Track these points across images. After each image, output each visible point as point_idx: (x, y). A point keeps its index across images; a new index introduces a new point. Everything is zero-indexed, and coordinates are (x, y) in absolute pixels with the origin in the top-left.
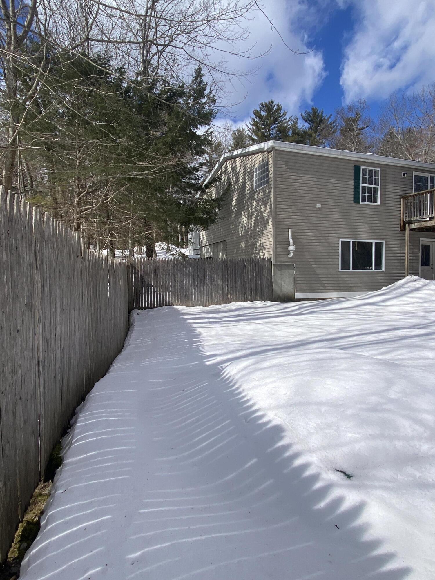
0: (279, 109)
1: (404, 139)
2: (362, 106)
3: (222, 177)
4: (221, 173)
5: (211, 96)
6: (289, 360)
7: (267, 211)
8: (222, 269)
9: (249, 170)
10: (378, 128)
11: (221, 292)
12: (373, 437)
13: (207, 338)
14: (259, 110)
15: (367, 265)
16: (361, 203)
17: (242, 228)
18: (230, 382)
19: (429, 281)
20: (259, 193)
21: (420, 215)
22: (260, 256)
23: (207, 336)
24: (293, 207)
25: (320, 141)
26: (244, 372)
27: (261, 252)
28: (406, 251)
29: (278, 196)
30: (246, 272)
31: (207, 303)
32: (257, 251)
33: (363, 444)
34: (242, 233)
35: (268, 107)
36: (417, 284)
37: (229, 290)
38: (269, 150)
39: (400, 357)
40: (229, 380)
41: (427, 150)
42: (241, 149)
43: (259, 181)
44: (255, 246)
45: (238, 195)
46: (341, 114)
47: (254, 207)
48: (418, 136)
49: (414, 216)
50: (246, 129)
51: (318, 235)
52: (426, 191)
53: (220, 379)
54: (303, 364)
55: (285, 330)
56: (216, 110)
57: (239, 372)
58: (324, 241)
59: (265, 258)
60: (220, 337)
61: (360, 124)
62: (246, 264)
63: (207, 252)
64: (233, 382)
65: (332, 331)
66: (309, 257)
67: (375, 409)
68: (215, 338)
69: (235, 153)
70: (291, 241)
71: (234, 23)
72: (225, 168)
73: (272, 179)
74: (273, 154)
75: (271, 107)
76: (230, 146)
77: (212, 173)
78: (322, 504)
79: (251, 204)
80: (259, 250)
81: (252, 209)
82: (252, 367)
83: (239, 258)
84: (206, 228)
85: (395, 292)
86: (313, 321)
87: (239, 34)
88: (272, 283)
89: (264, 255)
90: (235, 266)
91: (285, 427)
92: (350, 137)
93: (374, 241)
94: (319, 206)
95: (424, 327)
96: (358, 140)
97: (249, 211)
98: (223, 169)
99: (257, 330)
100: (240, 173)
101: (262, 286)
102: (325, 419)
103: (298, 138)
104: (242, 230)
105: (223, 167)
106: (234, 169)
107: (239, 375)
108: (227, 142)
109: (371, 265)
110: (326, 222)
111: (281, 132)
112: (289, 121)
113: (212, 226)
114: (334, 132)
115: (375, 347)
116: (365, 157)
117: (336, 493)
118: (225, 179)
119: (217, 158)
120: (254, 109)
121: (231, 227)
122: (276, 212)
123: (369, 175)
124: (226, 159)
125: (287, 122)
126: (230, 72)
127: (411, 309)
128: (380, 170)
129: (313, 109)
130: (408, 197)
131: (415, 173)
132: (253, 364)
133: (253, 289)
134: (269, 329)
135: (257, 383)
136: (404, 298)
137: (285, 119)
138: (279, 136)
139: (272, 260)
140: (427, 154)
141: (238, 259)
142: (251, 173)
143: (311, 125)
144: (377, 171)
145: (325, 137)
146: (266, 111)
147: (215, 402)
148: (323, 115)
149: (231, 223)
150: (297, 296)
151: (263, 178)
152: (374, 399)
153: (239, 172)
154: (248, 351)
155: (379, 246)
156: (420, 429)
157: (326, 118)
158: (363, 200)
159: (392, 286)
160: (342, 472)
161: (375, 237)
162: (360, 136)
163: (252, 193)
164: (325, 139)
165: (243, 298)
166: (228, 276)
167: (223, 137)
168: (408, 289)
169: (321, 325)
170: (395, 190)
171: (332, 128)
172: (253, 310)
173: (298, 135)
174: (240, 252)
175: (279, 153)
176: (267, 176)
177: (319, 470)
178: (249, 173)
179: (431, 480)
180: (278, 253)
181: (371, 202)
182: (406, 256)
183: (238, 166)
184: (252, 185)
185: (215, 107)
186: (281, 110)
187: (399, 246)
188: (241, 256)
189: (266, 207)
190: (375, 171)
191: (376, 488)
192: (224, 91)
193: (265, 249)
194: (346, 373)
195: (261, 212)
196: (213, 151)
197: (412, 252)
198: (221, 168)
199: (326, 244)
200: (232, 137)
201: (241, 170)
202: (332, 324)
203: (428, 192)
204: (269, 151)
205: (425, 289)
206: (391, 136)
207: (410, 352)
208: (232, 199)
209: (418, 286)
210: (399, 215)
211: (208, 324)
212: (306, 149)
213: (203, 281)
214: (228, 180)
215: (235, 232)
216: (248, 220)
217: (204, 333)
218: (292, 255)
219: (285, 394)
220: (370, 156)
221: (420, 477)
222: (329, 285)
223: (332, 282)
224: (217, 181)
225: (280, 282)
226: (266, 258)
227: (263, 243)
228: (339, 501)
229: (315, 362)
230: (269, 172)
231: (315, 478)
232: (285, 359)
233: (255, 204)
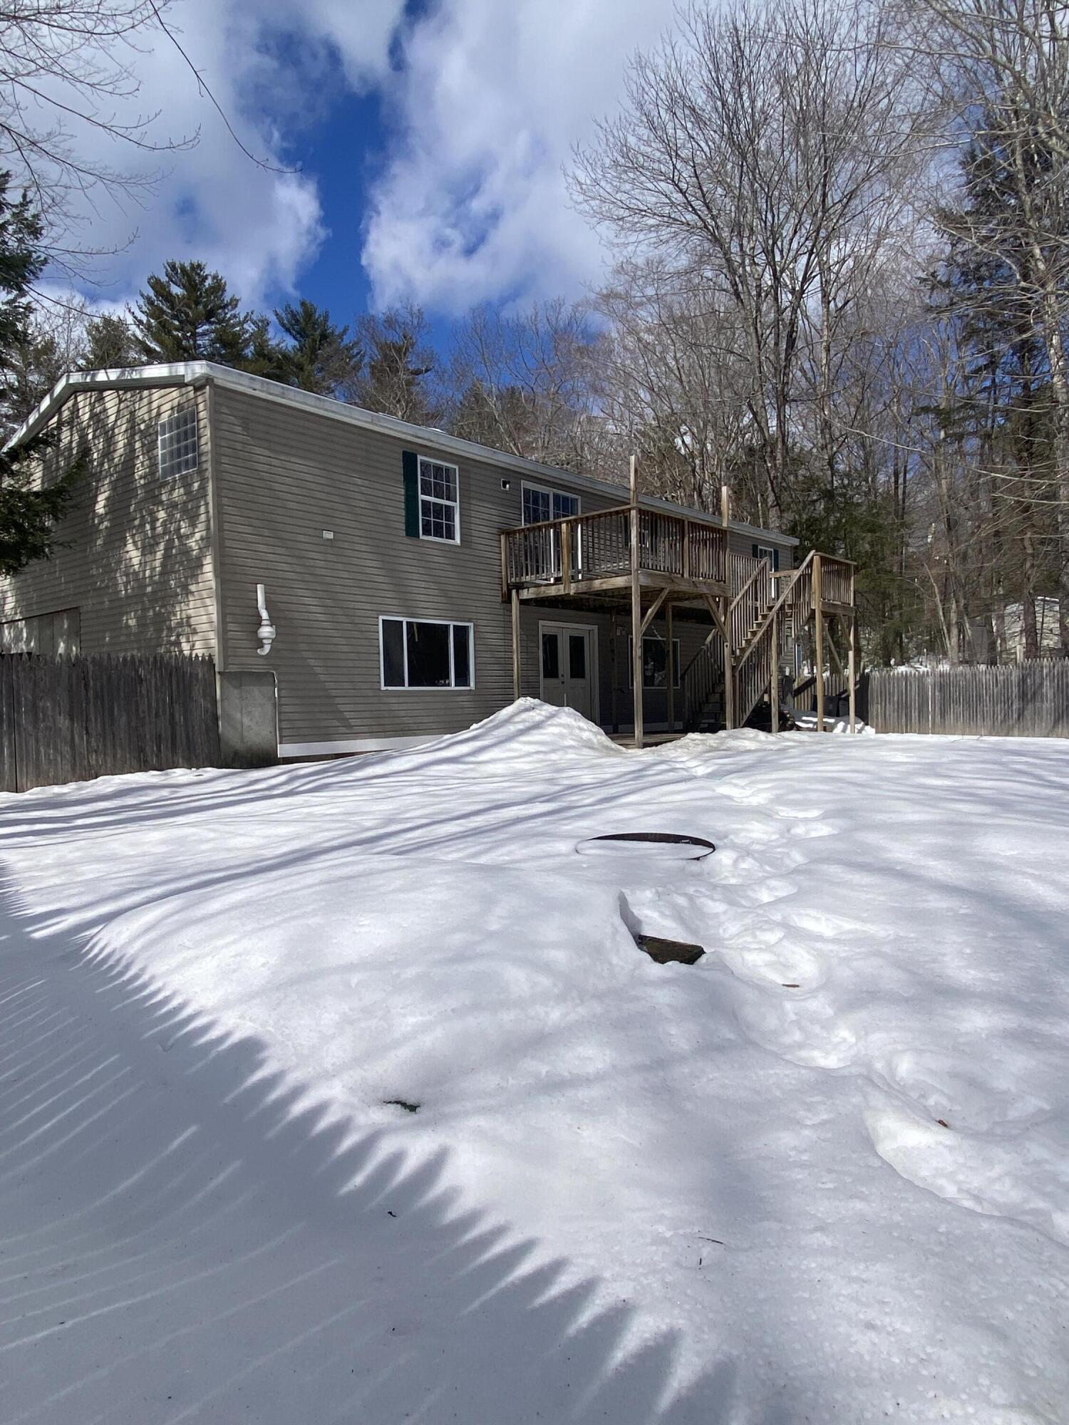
0: (219, 287)
1: (503, 410)
2: (415, 321)
3: (63, 436)
4: (60, 424)
5: (28, 215)
6: (270, 890)
7: (197, 536)
8: (71, 685)
9: (142, 427)
10: (450, 376)
11: (67, 748)
12: (458, 1012)
13: (27, 875)
14: (164, 279)
15: (438, 676)
16: (422, 537)
17: (127, 575)
18: (112, 967)
19: (557, 708)
20: (173, 489)
21: (538, 573)
22: (181, 651)
23: (29, 869)
24: (266, 532)
25: (325, 384)
26: (153, 935)
27: (183, 639)
28: (515, 646)
29: (225, 501)
30: (144, 692)
31: (23, 781)
32: (173, 638)
33: (439, 1032)
34: (126, 590)
35: (191, 276)
36: (536, 716)
37: (94, 744)
38: (197, 384)
39: (507, 858)
40: (111, 962)
41: (546, 440)
42: (119, 370)
43: (172, 457)
44: (168, 623)
45: (114, 489)
46: (371, 331)
47: (158, 524)
48: (529, 408)
49: (527, 574)
50: (130, 320)
51: (329, 602)
52: (546, 523)
53: (81, 964)
54: (305, 892)
55: (257, 833)
56: (43, 257)
57: (138, 936)
58: (343, 619)
59: (197, 655)
60: (68, 868)
61: (413, 362)
62: (141, 671)
63: (17, 639)
64: (123, 963)
65: (369, 824)
66: (310, 654)
67: (460, 957)
68: (54, 872)
69: (101, 376)
70: (264, 614)
71: (94, 43)
72: (72, 413)
73: (209, 456)
74: (207, 395)
75: (197, 278)
76: (84, 357)
77: (31, 420)
78: (359, 1180)
79: (152, 513)
80: (178, 635)
81: (153, 528)
82: (176, 917)
83: (121, 655)
84: (15, 570)
85: (496, 733)
86: (324, 807)
87: (107, 74)
88: (216, 718)
89: (192, 649)
90: (109, 678)
91: (267, 1038)
92: (392, 387)
93: (452, 624)
94: (329, 535)
95: (551, 798)
96: (409, 396)
97: (145, 532)
98: (66, 414)
99: (180, 841)
100: (116, 431)
101: (190, 729)
102: (360, 999)
103: (268, 368)
104: (128, 582)
105: (64, 408)
106: (98, 419)
107: (138, 945)
108: (72, 347)
109: (448, 677)
110: (346, 575)
111: (224, 345)
112: (245, 321)
113: (35, 565)
114: (357, 368)
115: (460, 844)
116: (427, 436)
117: (385, 1148)
118: (71, 442)
119: (43, 383)
120: (150, 275)
121: (94, 572)
122: (222, 540)
123: (435, 478)
124: (73, 389)
125: (241, 324)
126: (82, 166)
127: (527, 767)
128: (457, 467)
129: (303, 304)
130: (515, 532)
131: (525, 484)
132: (177, 912)
133: (163, 735)
134: (212, 835)
135: (190, 954)
136: (514, 745)
137: (235, 316)
138: (221, 355)
139: (216, 661)
140: (547, 448)
141: (118, 658)
142: (149, 437)
143: (299, 341)
144: (452, 471)
145: (335, 376)
146: (184, 287)
147: (71, 1020)
148: (329, 324)
149: (94, 561)
150: (284, 750)
151: (183, 451)
152: (458, 938)
153: (113, 429)
154: (158, 891)
155: (461, 633)
156: (545, 981)
157: (337, 333)
158: (426, 532)
159: (491, 721)
160: (397, 1102)
161: (454, 614)
162: (415, 389)
163: (152, 486)
164: (336, 381)
165: (135, 763)
166: (88, 703)
167: (60, 329)
168: (521, 726)
169: (344, 814)
170: (488, 514)
171: (350, 359)
172: (165, 793)
173: (270, 360)
174: (123, 638)
175: (223, 395)
176: (195, 447)
177: (347, 1112)
178: (143, 434)
179: (566, 1074)
180: (231, 643)
181: (442, 537)
182: (515, 656)
183: (110, 412)
184: (153, 466)
185: (41, 246)
186: (224, 290)
187: (502, 636)
188: (126, 650)
189: (193, 525)
190: (448, 470)
191: (466, 1114)
192: (65, 209)
193: (195, 632)
194: (402, 896)
195: (180, 537)
196: (30, 364)
197: (525, 649)
198: (59, 411)
199: (350, 626)
200: (89, 334)
201: (119, 423)
202: (366, 809)
203: (550, 526)
204: (199, 386)
205: (551, 725)
206: (478, 399)
207: (527, 846)
208: (96, 496)
209: (538, 718)
210: (497, 568)
211: (31, 838)
212: (291, 395)
213: (9, 719)
214: (79, 445)
215: (107, 587)
216: (143, 555)
217: (19, 861)
218: (267, 649)
219: (263, 965)
220: (434, 435)
221: (547, 1072)
222: (359, 722)
223: (367, 714)
224: (47, 444)
225: (239, 716)
226: (200, 655)
227: (189, 618)
228: (395, 1160)
229: (334, 884)
230: (199, 438)
231: (340, 1129)
232: (261, 888)
233: (162, 515)
